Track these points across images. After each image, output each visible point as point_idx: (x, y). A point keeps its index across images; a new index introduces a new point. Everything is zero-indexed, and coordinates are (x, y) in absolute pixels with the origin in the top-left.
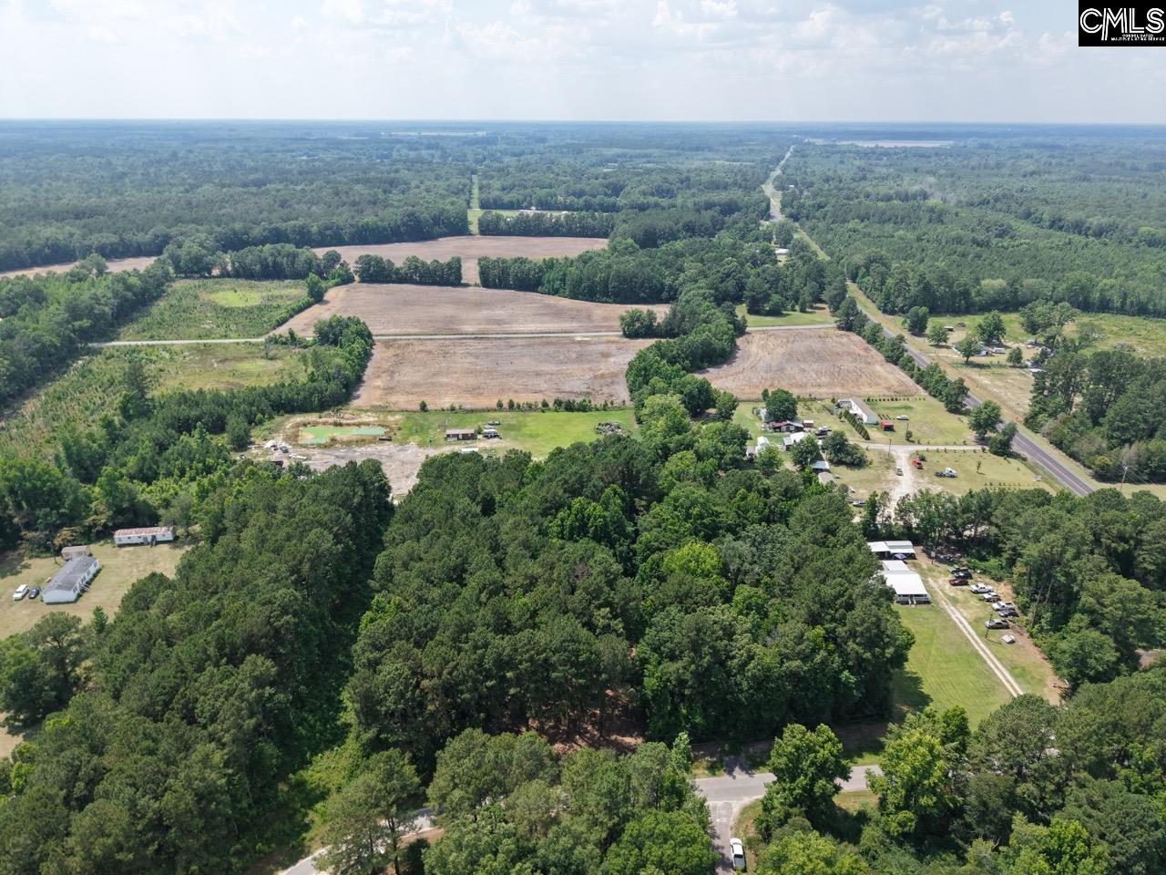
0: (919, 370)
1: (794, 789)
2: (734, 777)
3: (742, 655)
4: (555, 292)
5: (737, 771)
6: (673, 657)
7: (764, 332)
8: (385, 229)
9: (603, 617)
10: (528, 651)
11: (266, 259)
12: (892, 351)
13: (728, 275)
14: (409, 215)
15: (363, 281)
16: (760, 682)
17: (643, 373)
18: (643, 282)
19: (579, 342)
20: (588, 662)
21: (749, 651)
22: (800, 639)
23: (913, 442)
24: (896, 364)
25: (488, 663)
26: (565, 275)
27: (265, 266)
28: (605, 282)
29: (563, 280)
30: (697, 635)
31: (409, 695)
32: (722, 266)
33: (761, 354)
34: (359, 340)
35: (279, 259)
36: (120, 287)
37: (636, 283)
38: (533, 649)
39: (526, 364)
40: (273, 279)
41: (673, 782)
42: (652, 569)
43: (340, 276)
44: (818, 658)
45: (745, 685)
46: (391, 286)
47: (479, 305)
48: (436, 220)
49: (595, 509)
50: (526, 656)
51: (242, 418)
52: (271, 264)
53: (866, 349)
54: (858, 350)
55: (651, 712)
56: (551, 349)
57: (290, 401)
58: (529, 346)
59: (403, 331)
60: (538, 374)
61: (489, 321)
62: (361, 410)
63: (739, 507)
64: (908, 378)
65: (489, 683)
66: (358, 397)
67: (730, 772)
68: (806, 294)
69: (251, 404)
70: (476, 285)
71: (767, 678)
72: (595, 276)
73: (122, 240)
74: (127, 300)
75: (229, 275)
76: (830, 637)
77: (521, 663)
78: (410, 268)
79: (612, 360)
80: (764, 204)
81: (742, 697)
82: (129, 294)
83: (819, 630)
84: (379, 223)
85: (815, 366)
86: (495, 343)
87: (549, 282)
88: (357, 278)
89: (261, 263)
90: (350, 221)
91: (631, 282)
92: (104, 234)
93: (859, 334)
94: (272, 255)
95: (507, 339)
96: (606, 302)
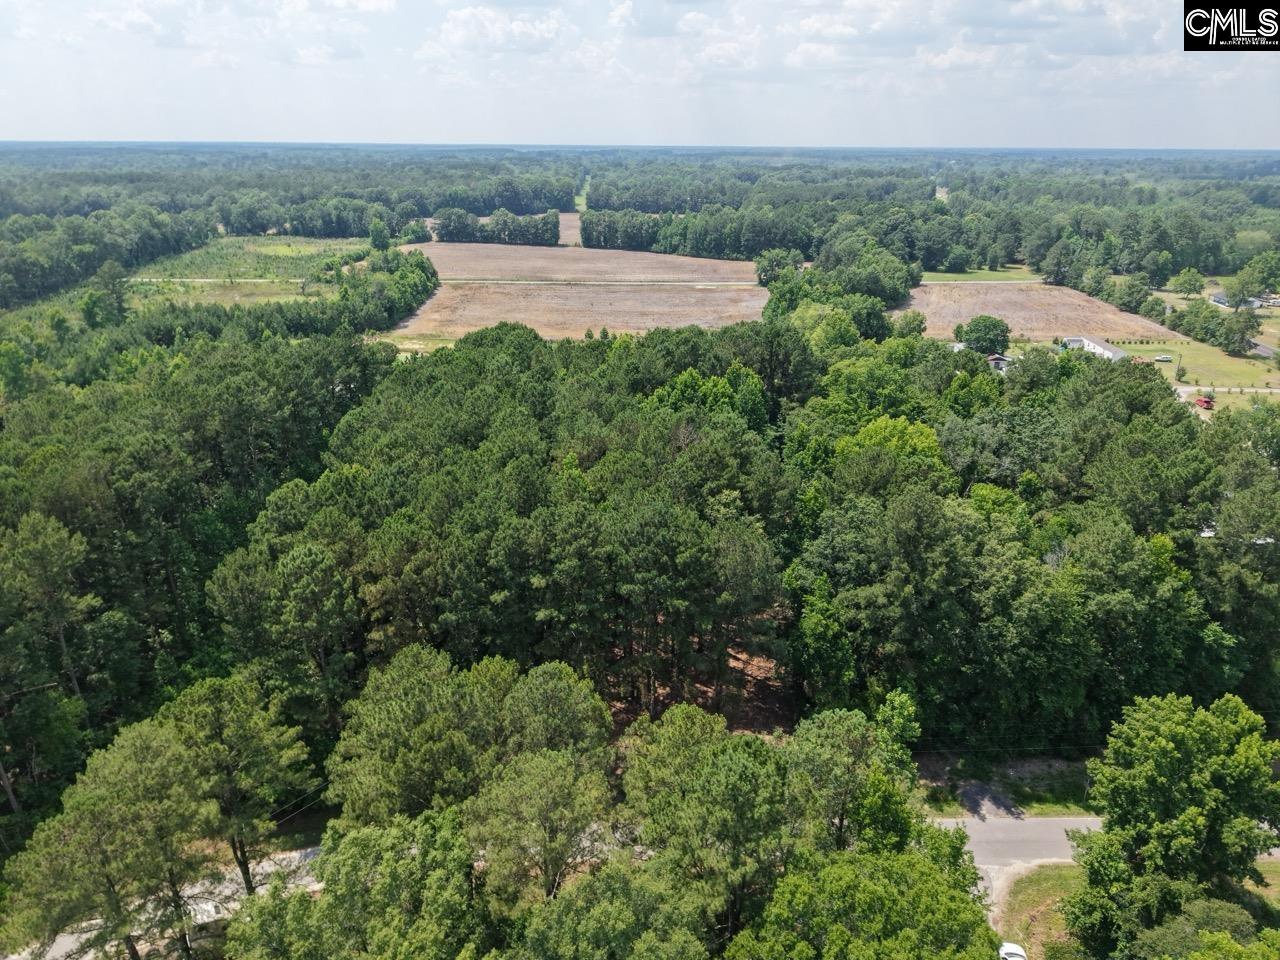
0: (1174, 311)
1: (1173, 837)
2: (983, 819)
3: (1006, 578)
4: (673, 250)
5: (987, 806)
6: (863, 579)
7: (945, 285)
8: (476, 200)
9: (726, 505)
10: (576, 537)
11: (330, 214)
12: (1130, 295)
13: (894, 228)
14: (505, 185)
15: (441, 240)
16: (1044, 631)
17: (788, 295)
18: (785, 234)
19: (700, 290)
20: (695, 565)
21: (1018, 571)
22: (1125, 552)
23: (1187, 383)
24: (1136, 313)
25: (496, 557)
26: (686, 228)
27: (327, 222)
28: (737, 234)
29: (684, 235)
30: (919, 528)
31: (328, 604)
32: (886, 217)
33: (943, 302)
34: (418, 271)
35: (344, 214)
36: (145, 224)
37: (776, 235)
38: (585, 535)
39: (629, 305)
40: (337, 237)
41: (887, 799)
42: (815, 459)
43: (414, 232)
44: (1164, 589)
45: (1012, 635)
46: (474, 245)
47: (576, 260)
48: (537, 194)
49: (715, 386)
50: (571, 549)
51: (242, 332)
52: (334, 219)
53: (1088, 301)
54: (1076, 301)
55: (812, 686)
56: (664, 295)
57: (312, 321)
58: (635, 292)
59: (479, 277)
60: (643, 314)
61: (588, 272)
62: (406, 338)
63: (956, 401)
64: (1157, 327)
65: (497, 597)
66: (406, 327)
67: (974, 809)
68: (997, 249)
69: (259, 319)
70: (576, 245)
71: (1056, 626)
72: (724, 227)
73: (173, 201)
74: (151, 238)
75: (286, 233)
76: (1186, 556)
77: (559, 560)
78: (497, 224)
79: (744, 304)
80: (929, 188)
81: (1003, 663)
82: (155, 231)
83: (1164, 540)
84: (470, 193)
85: (1022, 314)
86: (591, 289)
87: (665, 238)
88: (435, 237)
89: (323, 218)
90: (436, 190)
91: (770, 233)
92: (154, 193)
93: (1075, 287)
94: (336, 208)
95: (609, 287)
96: (737, 259)
